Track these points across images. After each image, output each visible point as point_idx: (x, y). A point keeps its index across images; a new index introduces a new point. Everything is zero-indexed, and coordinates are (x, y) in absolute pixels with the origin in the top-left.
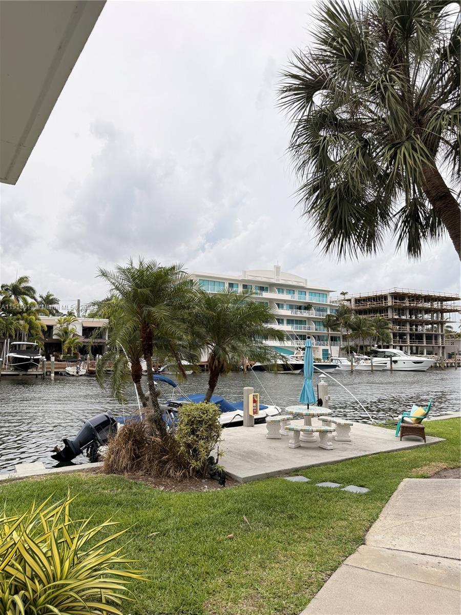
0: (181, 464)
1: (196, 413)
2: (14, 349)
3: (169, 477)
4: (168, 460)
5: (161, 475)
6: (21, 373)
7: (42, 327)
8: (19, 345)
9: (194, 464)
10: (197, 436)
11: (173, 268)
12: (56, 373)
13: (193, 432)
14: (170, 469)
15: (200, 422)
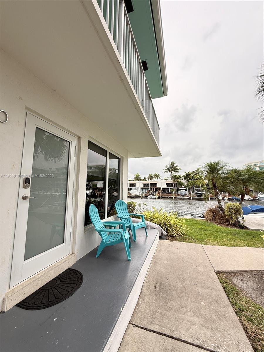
0: (227, 221)
1: (230, 206)
2: (197, 190)
3: (223, 224)
4: (223, 219)
5: (220, 223)
6: (200, 198)
7: (205, 183)
8: (199, 189)
9: (231, 221)
10: (232, 213)
11: (218, 162)
12: (210, 198)
13: (230, 212)
14: (223, 222)
15: (232, 209)
